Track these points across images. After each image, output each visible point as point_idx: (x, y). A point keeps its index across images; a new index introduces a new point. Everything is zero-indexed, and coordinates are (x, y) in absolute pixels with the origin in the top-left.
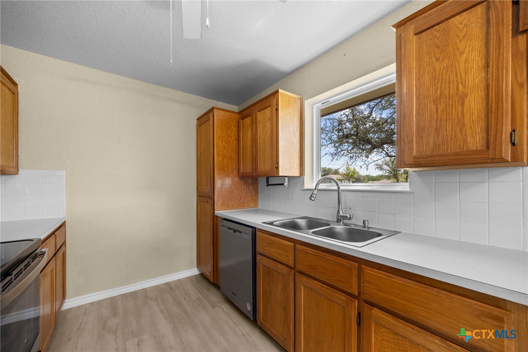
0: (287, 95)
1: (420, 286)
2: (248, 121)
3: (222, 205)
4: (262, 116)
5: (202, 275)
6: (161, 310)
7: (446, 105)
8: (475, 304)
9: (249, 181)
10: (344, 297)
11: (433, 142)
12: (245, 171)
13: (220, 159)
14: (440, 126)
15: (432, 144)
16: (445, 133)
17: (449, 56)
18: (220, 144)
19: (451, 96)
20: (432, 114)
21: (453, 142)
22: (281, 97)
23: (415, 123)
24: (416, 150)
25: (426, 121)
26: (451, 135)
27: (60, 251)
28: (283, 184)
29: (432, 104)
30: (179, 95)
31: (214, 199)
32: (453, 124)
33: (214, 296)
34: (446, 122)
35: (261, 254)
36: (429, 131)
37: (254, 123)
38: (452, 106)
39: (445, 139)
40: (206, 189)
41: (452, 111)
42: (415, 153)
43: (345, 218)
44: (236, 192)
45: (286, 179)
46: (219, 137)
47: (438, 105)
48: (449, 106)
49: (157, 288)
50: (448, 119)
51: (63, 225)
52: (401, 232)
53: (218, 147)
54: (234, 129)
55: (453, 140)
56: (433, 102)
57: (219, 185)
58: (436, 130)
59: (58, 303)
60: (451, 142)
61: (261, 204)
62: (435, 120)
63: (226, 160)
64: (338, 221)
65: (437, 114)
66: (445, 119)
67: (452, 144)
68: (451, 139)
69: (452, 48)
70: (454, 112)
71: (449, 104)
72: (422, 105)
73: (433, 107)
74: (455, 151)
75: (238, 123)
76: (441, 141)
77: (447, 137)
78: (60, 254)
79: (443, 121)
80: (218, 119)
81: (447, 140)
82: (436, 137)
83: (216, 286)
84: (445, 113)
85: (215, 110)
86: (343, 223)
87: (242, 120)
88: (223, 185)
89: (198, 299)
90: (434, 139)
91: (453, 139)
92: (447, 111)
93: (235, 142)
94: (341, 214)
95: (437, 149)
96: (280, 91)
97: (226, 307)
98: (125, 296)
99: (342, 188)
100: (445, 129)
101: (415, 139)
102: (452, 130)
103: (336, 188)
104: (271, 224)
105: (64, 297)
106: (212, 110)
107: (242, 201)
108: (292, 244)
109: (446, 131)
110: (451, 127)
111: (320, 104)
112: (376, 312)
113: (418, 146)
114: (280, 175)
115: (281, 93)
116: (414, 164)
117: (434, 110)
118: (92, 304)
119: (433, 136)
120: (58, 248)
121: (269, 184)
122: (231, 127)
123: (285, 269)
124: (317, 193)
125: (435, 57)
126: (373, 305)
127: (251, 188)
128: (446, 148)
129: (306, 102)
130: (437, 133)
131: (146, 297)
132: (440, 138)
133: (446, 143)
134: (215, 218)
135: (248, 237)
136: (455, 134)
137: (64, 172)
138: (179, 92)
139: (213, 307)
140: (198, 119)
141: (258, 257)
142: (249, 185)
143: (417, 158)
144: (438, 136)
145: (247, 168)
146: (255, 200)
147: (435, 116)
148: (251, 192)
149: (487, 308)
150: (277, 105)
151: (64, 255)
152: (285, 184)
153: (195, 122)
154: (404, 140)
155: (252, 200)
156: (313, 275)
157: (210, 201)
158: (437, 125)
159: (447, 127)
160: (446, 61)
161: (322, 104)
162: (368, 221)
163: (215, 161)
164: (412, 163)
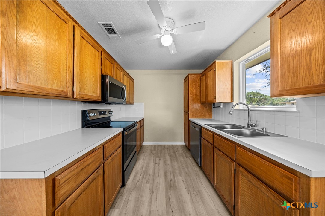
0: (221, 62)
1: (258, 158)
2: (204, 77)
3: (192, 116)
4: (210, 74)
5: (185, 145)
6: (168, 153)
7: (299, 57)
8: (281, 170)
9: (207, 105)
10: (230, 160)
11: (291, 81)
12: (203, 101)
13: (191, 96)
14: (295, 71)
15: (291, 82)
16: (298, 75)
17: (301, 27)
18: (192, 89)
19: (302, 52)
20: (290, 64)
21: (303, 80)
22: (218, 64)
23: (280, 70)
24: (281, 87)
25: (287, 69)
26: (303, 76)
27: (142, 126)
28: (220, 107)
29: (290, 58)
30: (177, 71)
31: (189, 113)
32: (304, 69)
33: (188, 154)
34: (299, 68)
35: (203, 138)
36: (289, 75)
37: (206, 78)
38: (303, 57)
39: (299, 79)
40: (186, 109)
41: (303, 61)
42: (280, 88)
43: (252, 125)
44: (199, 110)
45: (222, 104)
46: (191, 86)
47: (294, 58)
48: (301, 58)
49: (169, 145)
50: (300, 66)
51: (143, 119)
52: (289, 137)
53: (190, 91)
54: (199, 82)
55: (303, 79)
56: (291, 56)
57: (191, 107)
58: (293, 73)
59: (141, 142)
60: (302, 80)
61: (213, 117)
62: (292, 68)
63: (194, 96)
64: (249, 127)
65: (293, 63)
66: (299, 67)
67: (303, 81)
68: (303, 78)
69: (303, 21)
70: (304, 61)
71: (301, 56)
72: (284, 60)
73: (291, 59)
74: (305, 86)
75: (201, 78)
76: (296, 80)
77: (300, 77)
78: (142, 127)
79: (297, 67)
80: (190, 79)
81: (300, 79)
82: (293, 78)
83: (189, 150)
84: (298, 62)
85: (189, 75)
86: (252, 129)
87: (202, 77)
88: (193, 107)
89: (182, 153)
90: (291, 79)
91: (304, 77)
92: (300, 61)
93: (199, 88)
94: (250, 123)
95: (294, 85)
96: (216, 61)
97: (191, 159)
98: (159, 145)
99: (250, 109)
100: (298, 72)
101: (280, 80)
102: (303, 72)
103: (247, 108)
104: (208, 125)
105: (143, 141)
106: (188, 75)
107: (203, 114)
108: (213, 134)
109: (299, 73)
110: (303, 70)
111: (244, 61)
112: (241, 168)
113: (282, 84)
114: (217, 102)
115: (217, 62)
116: (279, 95)
117: (292, 61)
118: (150, 145)
119: (291, 77)
120: (141, 125)
121: (215, 106)
122: (197, 81)
123: (210, 145)
124: (233, 111)
125: (292, 29)
126: (240, 165)
127: (208, 109)
128: (299, 84)
129: (234, 62)
130: (293, 75)
131: (165, 147)
132: (295, 78)
133: (299, 81)
134: (189, 121)
135: (198, 129)
136: (305, 75)
137: (143, 103)
138: (177, 70)
139: (186, 157)
140: (184, 80)
141: (202, 139)
142: (207, 107)
143: (280, 91)
144: (294, 77)
145: (204, 99)
146: (210, 114)
147: (292, 65)
148: (208, 111)
149: (286, 173)
150: (215, 68)
151: (143, 128)
152: (221, 107)
153: (183, 81)
154: (273, 81)
155: (208, 114)
156: (219, 148)
157: (187, 114)
158: (293, 70)
159: (300, 71)
160: (299, 30)
161: (246, 61)
162: (266, 128)
163: (189, 97)
164: (278, 94)
